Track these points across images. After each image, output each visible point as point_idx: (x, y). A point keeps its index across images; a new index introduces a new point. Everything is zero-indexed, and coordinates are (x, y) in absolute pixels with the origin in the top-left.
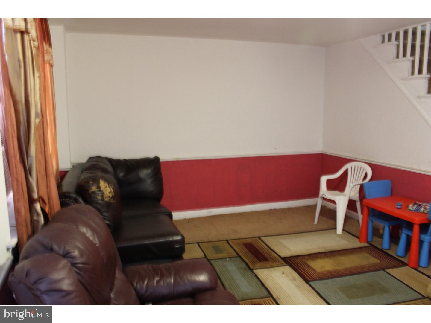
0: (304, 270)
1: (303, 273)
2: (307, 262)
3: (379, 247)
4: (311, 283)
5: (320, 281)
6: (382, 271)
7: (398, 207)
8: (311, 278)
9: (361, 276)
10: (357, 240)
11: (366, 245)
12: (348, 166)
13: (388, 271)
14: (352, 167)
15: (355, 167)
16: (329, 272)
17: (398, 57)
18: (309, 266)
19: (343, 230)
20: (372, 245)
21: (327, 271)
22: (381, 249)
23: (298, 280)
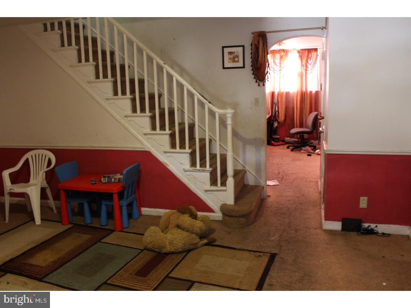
0: (28, 271)
1: (31, 274)
2: (26, 262)
3: (83, 224)
4: (45, 280)
5: (52, 274)
6: (99, 243)
7: (94, 182)
8: (40, 275)
9: (85, 254)
10: (60, 224)
11: (70, 226)
12: (28, 155)
13: (103, 241)
14: (32, 156)
15: (35, 155)
16: (54, 262)
17: (63, 45)
18: (31, 265)
19: (42, 219)
20: (75, 224)
21: (52, 262)
22: (85, 225)
23: (29, 282)
